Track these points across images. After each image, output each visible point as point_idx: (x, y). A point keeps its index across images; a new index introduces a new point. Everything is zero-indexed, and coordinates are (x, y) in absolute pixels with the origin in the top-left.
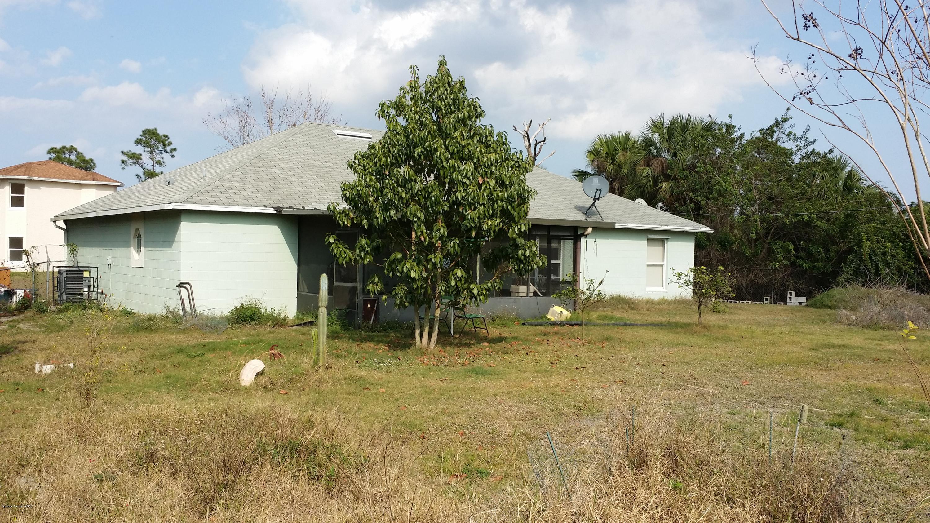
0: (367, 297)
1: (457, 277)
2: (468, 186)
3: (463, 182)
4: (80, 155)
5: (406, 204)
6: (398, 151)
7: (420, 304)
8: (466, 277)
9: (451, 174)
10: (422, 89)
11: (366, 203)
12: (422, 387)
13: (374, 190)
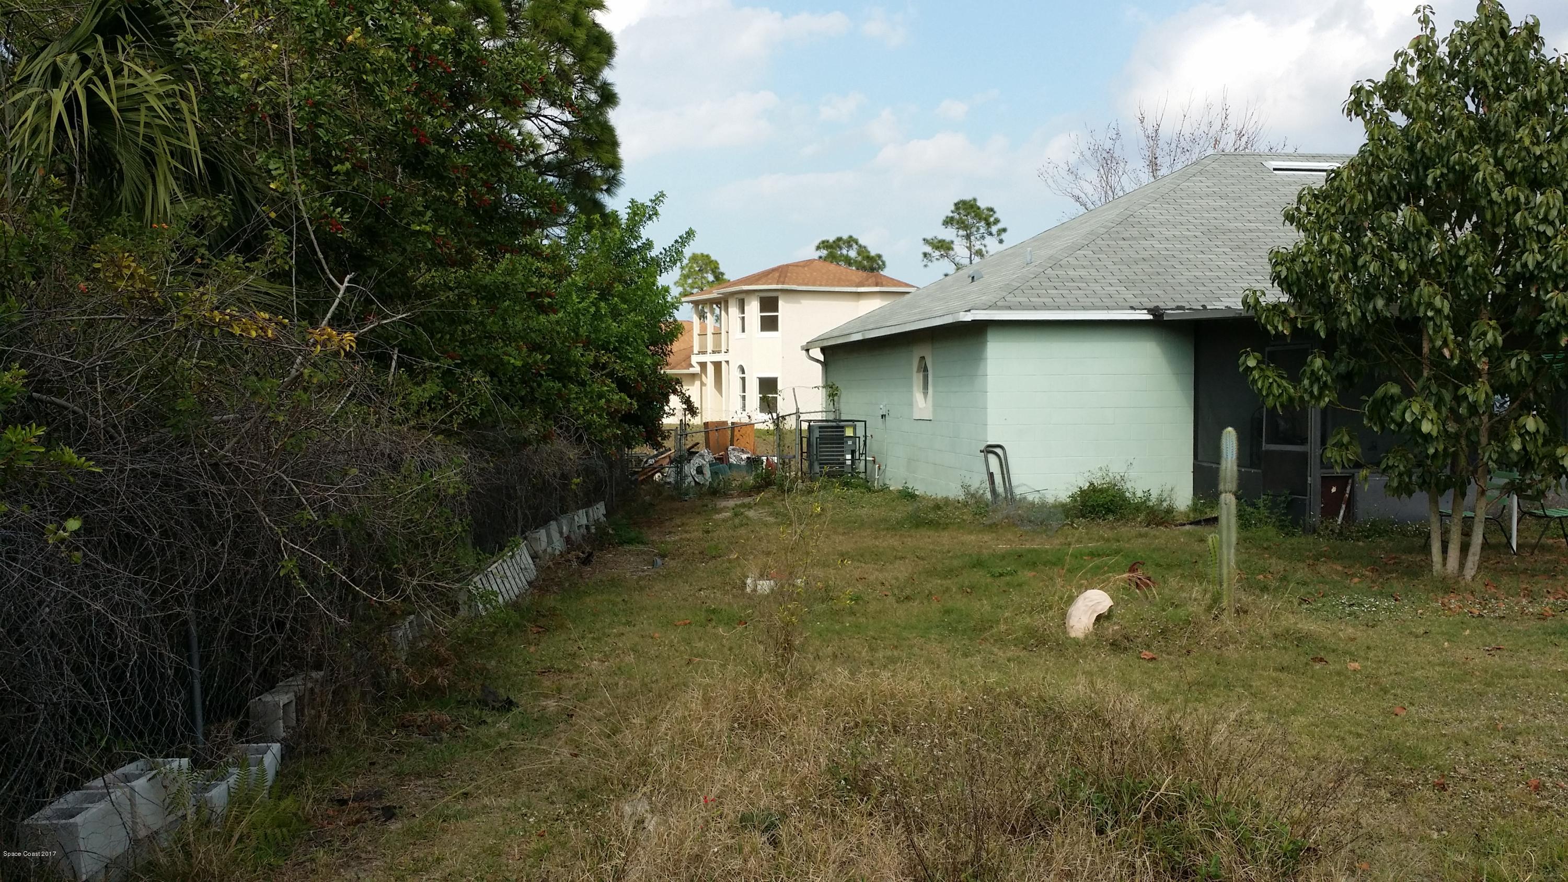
0: (1327, 473)
1: (1527, 432)
2: (1549, 239)
3: (1538, 232)
4: (862, 250)
5: (1408, 284)
6: (1391, 177)
7: (1441, 489)
8: (1547, 433)
9: (1510, 216)
10: (1443, 50)
11: (1324, 287)
12: (1442, 664)
13: (1338, 261)
